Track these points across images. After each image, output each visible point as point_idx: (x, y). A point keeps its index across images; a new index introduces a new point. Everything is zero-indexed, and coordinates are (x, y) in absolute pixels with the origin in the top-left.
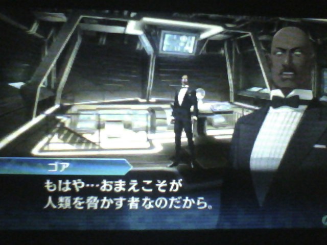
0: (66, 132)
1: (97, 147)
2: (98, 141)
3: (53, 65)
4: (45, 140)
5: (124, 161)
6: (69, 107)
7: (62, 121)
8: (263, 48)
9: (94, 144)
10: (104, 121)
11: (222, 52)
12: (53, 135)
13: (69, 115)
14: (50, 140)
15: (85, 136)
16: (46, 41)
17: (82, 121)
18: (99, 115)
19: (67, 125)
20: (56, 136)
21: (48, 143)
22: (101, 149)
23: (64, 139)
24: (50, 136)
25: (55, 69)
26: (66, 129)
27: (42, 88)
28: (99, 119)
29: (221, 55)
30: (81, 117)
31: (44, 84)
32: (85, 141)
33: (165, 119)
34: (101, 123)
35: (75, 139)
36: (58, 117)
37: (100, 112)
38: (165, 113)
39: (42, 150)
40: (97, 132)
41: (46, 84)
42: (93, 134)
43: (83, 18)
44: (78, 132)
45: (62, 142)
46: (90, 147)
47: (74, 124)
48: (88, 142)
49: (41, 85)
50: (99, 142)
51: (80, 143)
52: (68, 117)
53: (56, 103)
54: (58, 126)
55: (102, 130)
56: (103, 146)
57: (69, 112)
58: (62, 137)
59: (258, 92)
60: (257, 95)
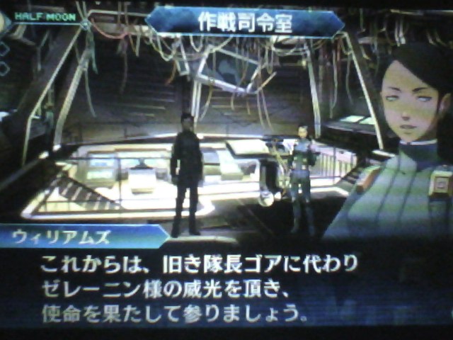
0: (70, 185)
1: (117, 208)
2: (118, 198)
3: (49, 86)
4: (41, 197)
5: (157, 228)
6: (75, 148)
7: (65, 169)
8: (365, 56)
9: (112, 202)
10: (127, 168)
11: (304, 63)
12: (52, 189)
13: (75, 161)
14: (47, 197)
15: (98, 190)
16: (39, 49)
17: (94, 169)
18: (119, 159)
19: (72, 175)
20: (56, 191)
21: (44, 203)
22: (122, 211)
23: (69, 196)
24: (47, 192)
25: (52, 91)
26: (71, 180)
27: (34, 120)
28: (120, 166)
29: (301, 67)
30: (93, 162)
31: (36, 114)
32: (99, 199)
33: (218, 164)
34: (123, 172)
35: (85, 196)
36: (59, 164)
37: (121, 155)
38: (217, 156)
39: (36, 212)
40: (116, 185)
41: (40, 113)
42: (110, 188)
43: (93, 15)
44: (89, 186)
45: (65, 199)
46: (107, 207)
47: (82, 173)
48: (104, 200)
49: (33, 116)
50: (120, 200)
51: (92, 201)
52: (74, 164)
53: (55, 142)
54: (59, 176)
55: (124, 183)
56: (125, 205)
57: (74, 155)
58: (65, 192)
59: (357, 123)
60: (356, 127)
